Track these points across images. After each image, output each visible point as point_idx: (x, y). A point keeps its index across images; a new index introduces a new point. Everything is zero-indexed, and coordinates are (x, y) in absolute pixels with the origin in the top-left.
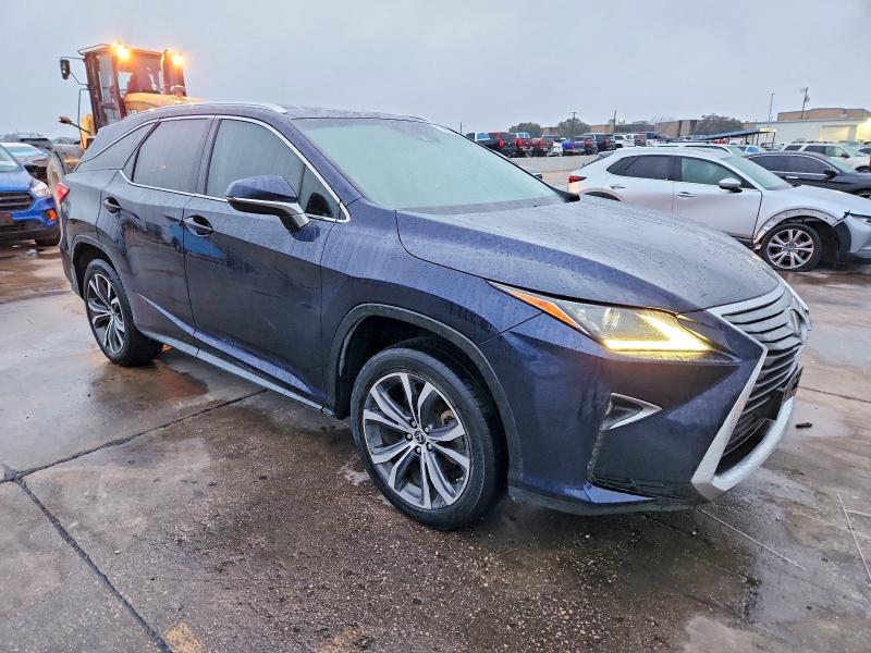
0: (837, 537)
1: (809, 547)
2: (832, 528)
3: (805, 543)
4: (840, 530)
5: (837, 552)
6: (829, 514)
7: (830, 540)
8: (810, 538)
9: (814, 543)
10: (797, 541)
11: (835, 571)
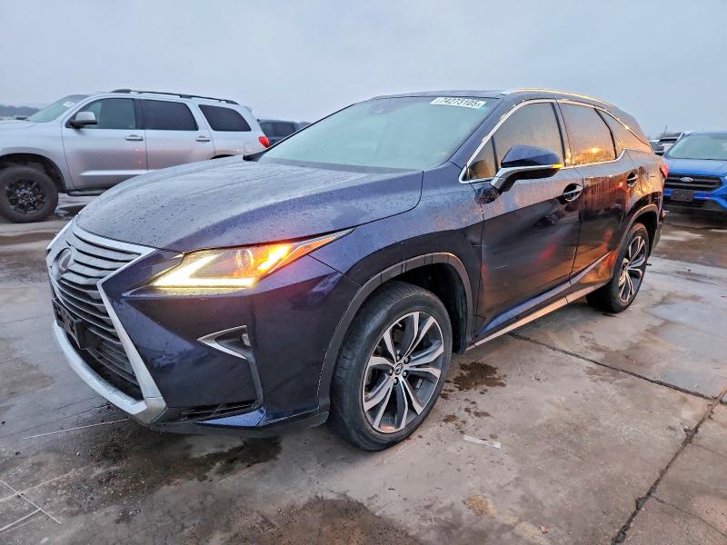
0: (25, 478)
1: (38, 453)
2: (36, 482)
3: (41, 454)
4: (28, 486)
5: (13, 465)
6: (48, 494)
7: (27, 471)
8: (42, 460)
9: (37, 459)
10: (48, 451)
11: (5, 452)
